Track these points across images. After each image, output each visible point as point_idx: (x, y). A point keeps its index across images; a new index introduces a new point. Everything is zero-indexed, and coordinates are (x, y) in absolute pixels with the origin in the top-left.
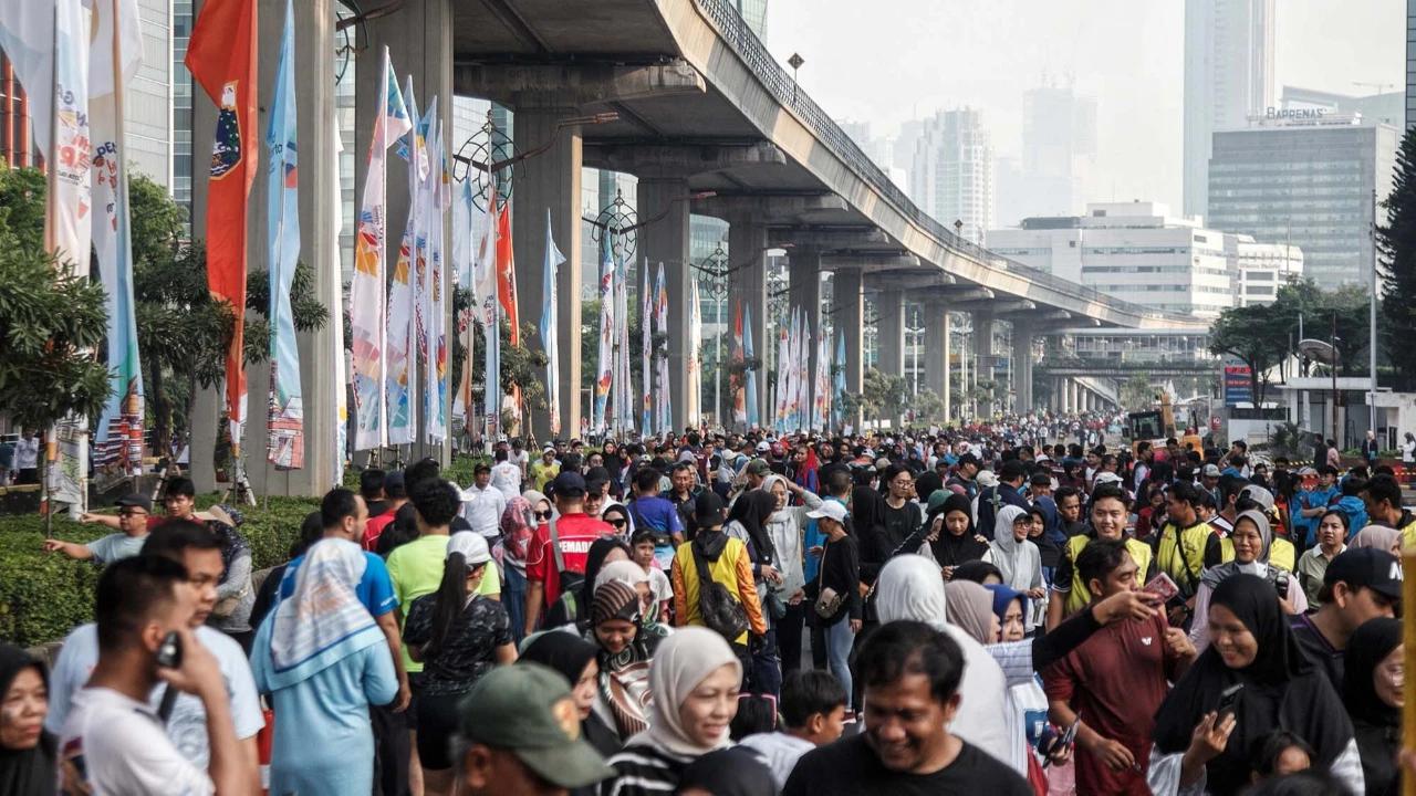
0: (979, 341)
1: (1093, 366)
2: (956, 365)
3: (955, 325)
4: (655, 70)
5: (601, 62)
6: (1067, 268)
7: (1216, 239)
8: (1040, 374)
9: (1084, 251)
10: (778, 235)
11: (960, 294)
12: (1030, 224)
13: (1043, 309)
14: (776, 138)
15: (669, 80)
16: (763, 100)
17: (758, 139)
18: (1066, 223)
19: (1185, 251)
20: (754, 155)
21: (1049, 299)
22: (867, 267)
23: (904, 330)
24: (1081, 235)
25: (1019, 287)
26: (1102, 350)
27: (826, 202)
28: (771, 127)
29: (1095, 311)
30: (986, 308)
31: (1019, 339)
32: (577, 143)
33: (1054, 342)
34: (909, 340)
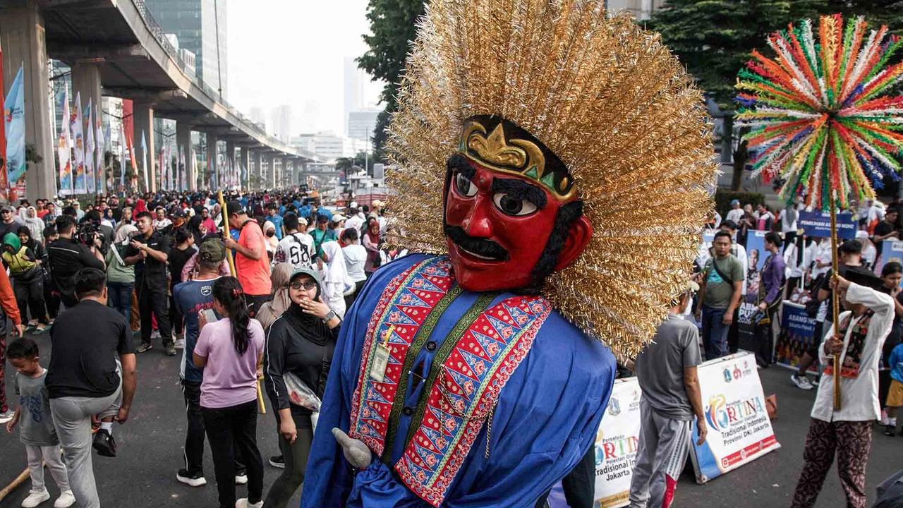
0: (284, 166)
1: (314, 173)
2: (277, 172)
3: (276, 163)
4: (171, 92)
5: (157, 89)
6: (311, 148)
7: (350, 140)
8: (300, 174)
9: (316, 143)
10: (221, 137)
11: (277, 154)
12: (302, 135)
13: (300, 158)
14: (214, 111)
15: (176, 94)
16: (208, 101)
17: (208, 111)
18: (312, 135)
19: (341, 143)
20: (207, 115)
21: (302, 155)
22: (250, 146)
23: (261, 163)
24: (315, 138)
25: (293, 152)
26: (317, 168)
27: (232, 129)
28: (213, 107)
29: (315, 158)
30: (286, 158)
31: (295, 166)
32: (151, 111)
33: (304, 167)
34: (263, 166)
